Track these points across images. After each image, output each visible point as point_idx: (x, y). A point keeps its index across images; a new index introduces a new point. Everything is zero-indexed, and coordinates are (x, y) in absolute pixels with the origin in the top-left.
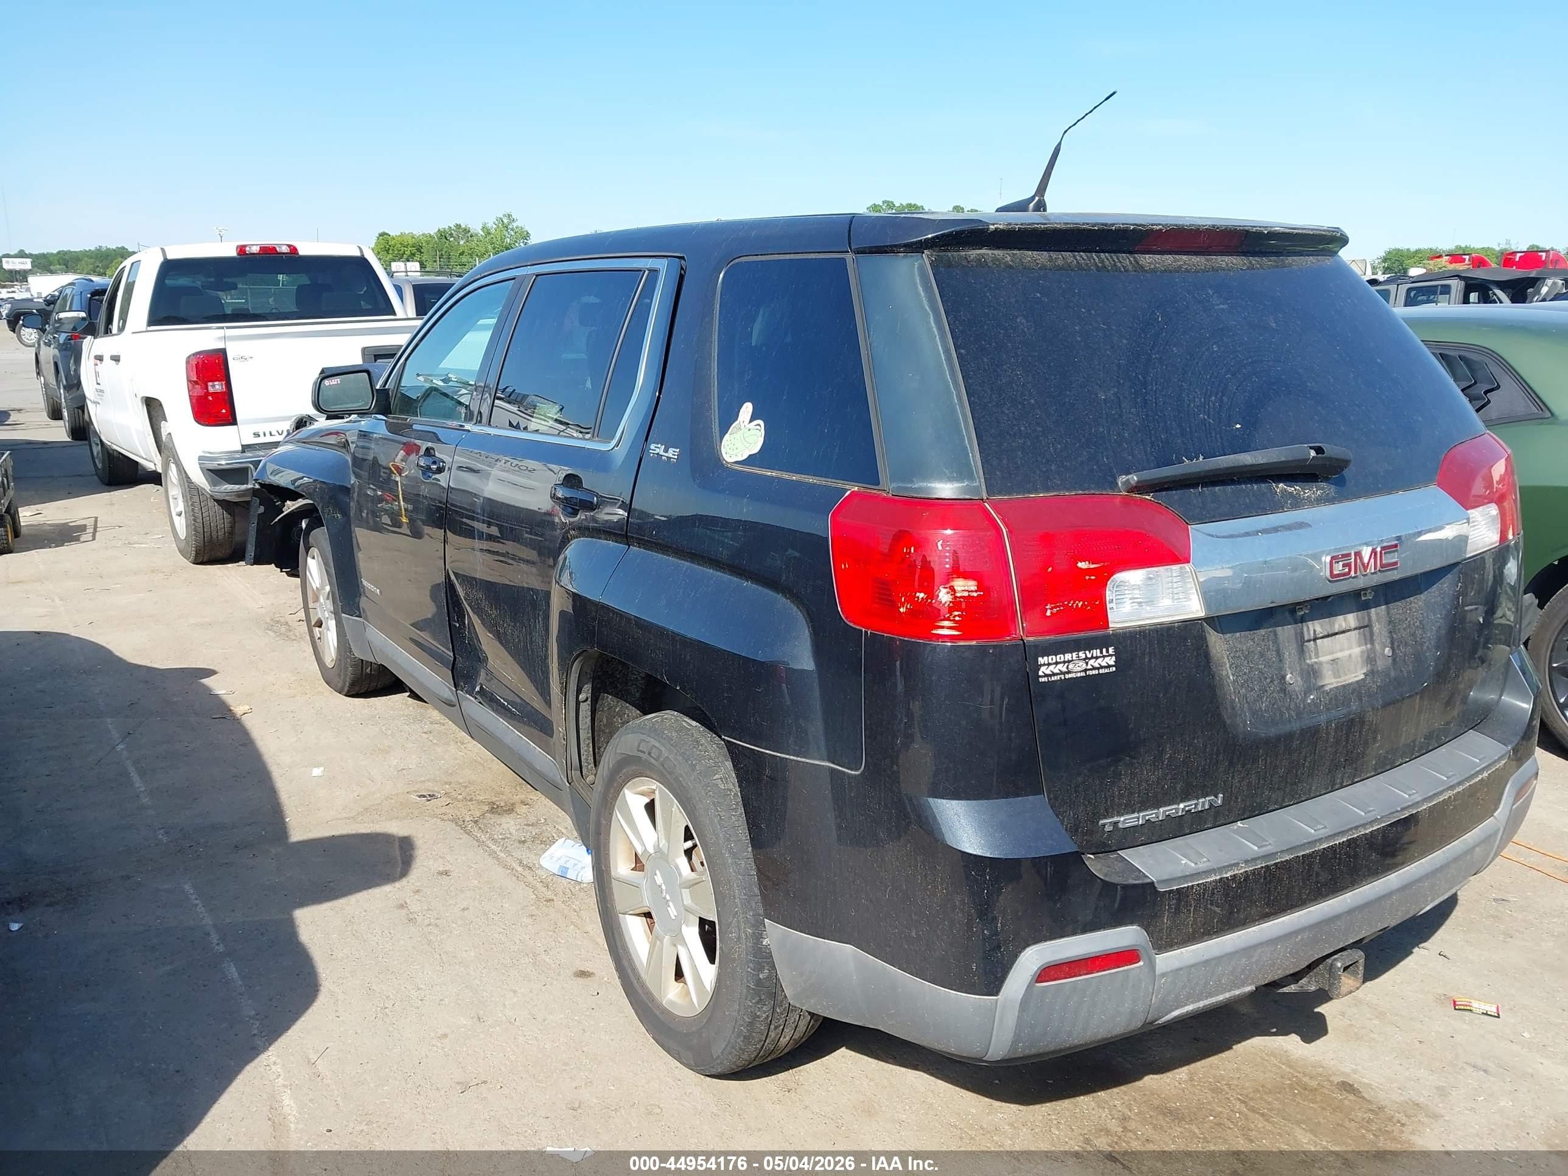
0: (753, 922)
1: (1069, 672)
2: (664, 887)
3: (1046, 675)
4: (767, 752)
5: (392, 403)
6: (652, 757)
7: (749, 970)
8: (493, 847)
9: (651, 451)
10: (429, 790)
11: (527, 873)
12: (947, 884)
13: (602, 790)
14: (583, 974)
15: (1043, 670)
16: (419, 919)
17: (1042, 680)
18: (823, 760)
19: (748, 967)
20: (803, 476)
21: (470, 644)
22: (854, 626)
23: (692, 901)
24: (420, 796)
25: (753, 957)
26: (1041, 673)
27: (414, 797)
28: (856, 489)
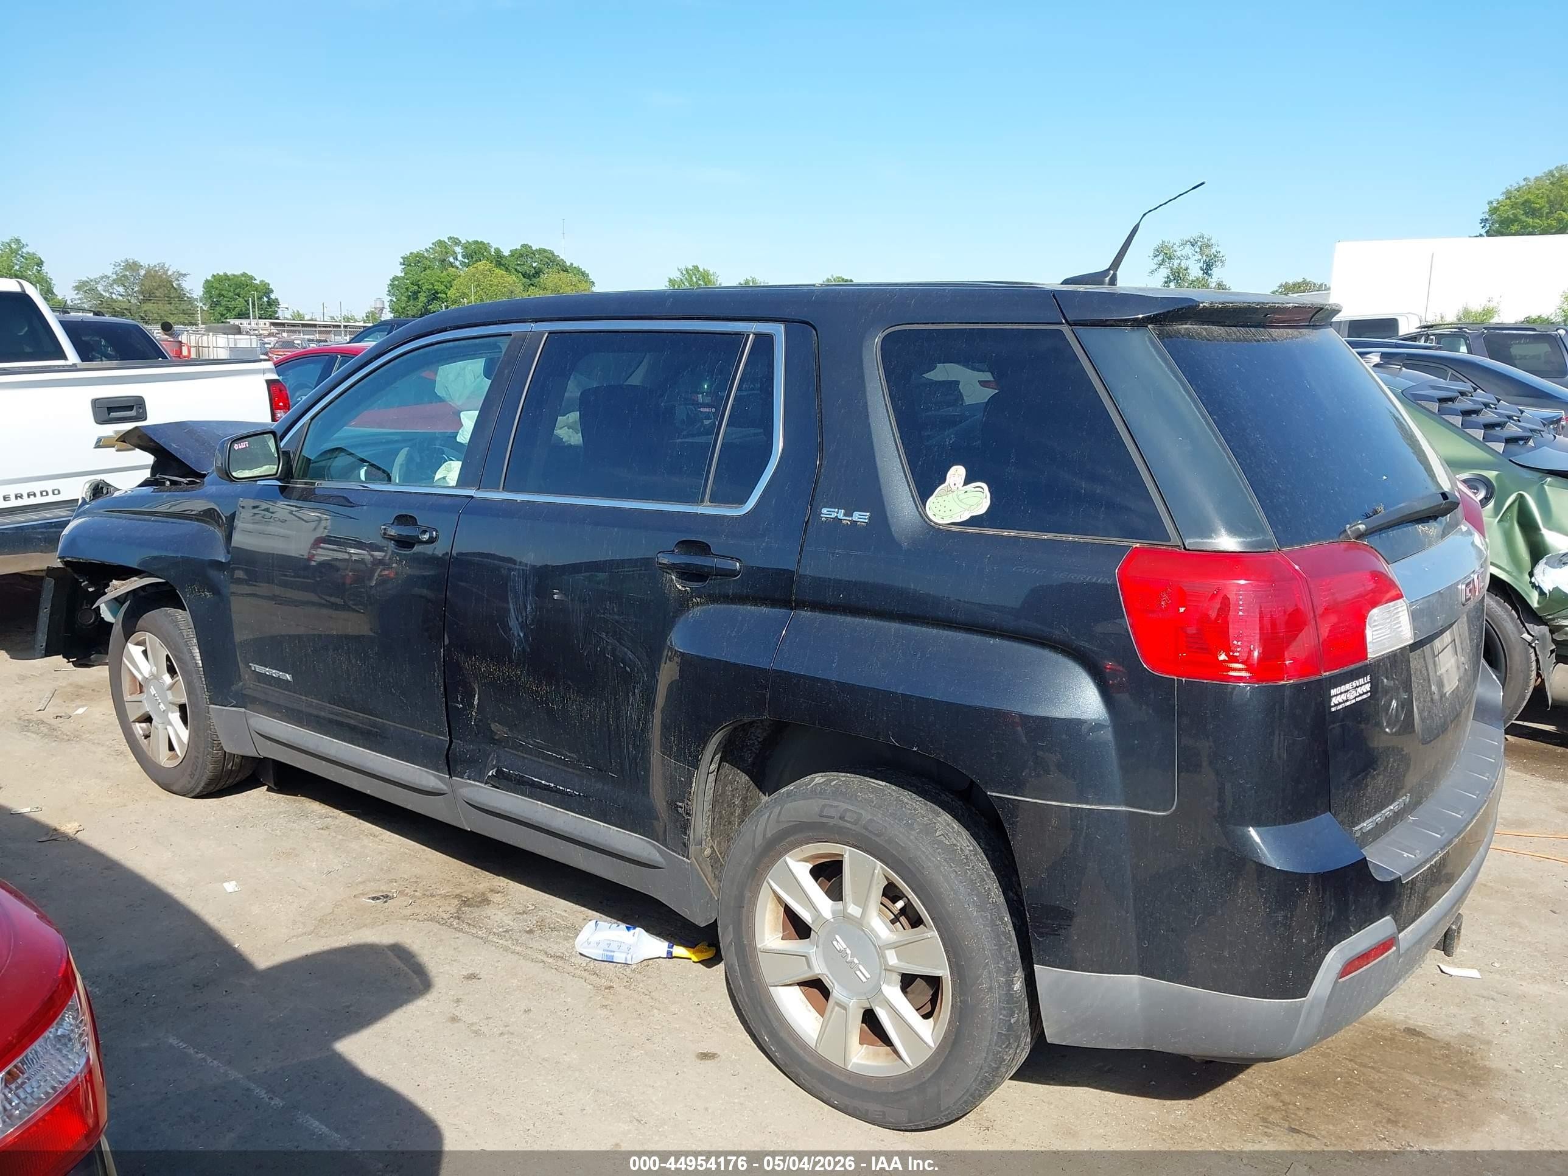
0: (1005, 970)
1: (1347, 701)
2: (848, 951)
3: (1336, 705)
4: (1054, 803)
5: (294, 467)
6: (847, 821)
7: (1001, 1017)
8: (501, 942)
9: (822, 515)
10: (382, 891)
11: (560, 963)
12: (1271, 903)
13: (750, 862)
14: (705, 1056)
15: (1334, 701)
16: (484, 1029)
17: (1333, 709)
18: (1119, 805)
19: (1001, 1014)
20: (1059, 535)
21: (476, 725)
22: (1163, 675)
23: (898, 959)
24: (374, 898)
25: (1008, 1003)
26: (1332, 704)
27: (365, 900)
28: (1138, 545)
